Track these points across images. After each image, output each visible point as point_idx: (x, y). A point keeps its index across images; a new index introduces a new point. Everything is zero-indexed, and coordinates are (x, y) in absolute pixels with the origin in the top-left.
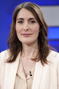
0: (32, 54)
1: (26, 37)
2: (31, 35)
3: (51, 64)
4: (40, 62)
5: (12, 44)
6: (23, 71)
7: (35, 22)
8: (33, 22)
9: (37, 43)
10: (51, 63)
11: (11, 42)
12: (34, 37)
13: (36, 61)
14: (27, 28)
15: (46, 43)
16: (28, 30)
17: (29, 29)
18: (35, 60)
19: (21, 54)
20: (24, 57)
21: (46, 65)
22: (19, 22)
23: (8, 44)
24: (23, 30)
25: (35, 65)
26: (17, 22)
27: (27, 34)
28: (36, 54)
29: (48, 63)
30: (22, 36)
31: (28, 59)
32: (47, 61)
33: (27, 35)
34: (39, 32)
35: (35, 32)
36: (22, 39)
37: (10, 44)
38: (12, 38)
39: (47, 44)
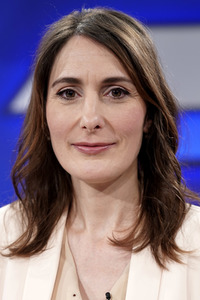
0: (113, 220)
1: (89, 154)
2: (113, 149)
3: (193, 261)
4: (147, 252)
5: (29, 180)
6: (78, 293)
7: (127, 93)
8: (120, 93)
9: (133, 177)
10: (194, 257)
11: (27, 174)
12: (123, 156)
13: (131, 250)
14: (96, 118)
15: (171, 175)
16: (98, 127)
17: (102, 123)
18: (125, 245)
19: (68, 223)
20: (79, 232)
21: (172, 265)
22: (60, 93)
23: (14, 183)
24: (78, 129)
25: (127, 265)
26: (52, 92)
27: (96, 146)
28: (129, 223)
29: (184, 258)
30: (75, 150)
31: (96, 241)
32: (176, 248)
33: (96, 149)
34: (144, 134)
35: (128, 134)
36: (73, 162)
37: (23, 180)
38: (30, 157)
39: (179, 179)
